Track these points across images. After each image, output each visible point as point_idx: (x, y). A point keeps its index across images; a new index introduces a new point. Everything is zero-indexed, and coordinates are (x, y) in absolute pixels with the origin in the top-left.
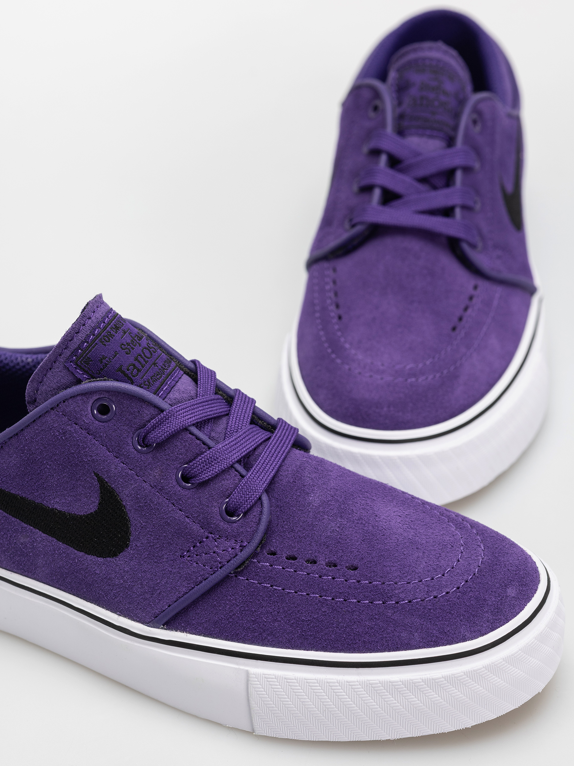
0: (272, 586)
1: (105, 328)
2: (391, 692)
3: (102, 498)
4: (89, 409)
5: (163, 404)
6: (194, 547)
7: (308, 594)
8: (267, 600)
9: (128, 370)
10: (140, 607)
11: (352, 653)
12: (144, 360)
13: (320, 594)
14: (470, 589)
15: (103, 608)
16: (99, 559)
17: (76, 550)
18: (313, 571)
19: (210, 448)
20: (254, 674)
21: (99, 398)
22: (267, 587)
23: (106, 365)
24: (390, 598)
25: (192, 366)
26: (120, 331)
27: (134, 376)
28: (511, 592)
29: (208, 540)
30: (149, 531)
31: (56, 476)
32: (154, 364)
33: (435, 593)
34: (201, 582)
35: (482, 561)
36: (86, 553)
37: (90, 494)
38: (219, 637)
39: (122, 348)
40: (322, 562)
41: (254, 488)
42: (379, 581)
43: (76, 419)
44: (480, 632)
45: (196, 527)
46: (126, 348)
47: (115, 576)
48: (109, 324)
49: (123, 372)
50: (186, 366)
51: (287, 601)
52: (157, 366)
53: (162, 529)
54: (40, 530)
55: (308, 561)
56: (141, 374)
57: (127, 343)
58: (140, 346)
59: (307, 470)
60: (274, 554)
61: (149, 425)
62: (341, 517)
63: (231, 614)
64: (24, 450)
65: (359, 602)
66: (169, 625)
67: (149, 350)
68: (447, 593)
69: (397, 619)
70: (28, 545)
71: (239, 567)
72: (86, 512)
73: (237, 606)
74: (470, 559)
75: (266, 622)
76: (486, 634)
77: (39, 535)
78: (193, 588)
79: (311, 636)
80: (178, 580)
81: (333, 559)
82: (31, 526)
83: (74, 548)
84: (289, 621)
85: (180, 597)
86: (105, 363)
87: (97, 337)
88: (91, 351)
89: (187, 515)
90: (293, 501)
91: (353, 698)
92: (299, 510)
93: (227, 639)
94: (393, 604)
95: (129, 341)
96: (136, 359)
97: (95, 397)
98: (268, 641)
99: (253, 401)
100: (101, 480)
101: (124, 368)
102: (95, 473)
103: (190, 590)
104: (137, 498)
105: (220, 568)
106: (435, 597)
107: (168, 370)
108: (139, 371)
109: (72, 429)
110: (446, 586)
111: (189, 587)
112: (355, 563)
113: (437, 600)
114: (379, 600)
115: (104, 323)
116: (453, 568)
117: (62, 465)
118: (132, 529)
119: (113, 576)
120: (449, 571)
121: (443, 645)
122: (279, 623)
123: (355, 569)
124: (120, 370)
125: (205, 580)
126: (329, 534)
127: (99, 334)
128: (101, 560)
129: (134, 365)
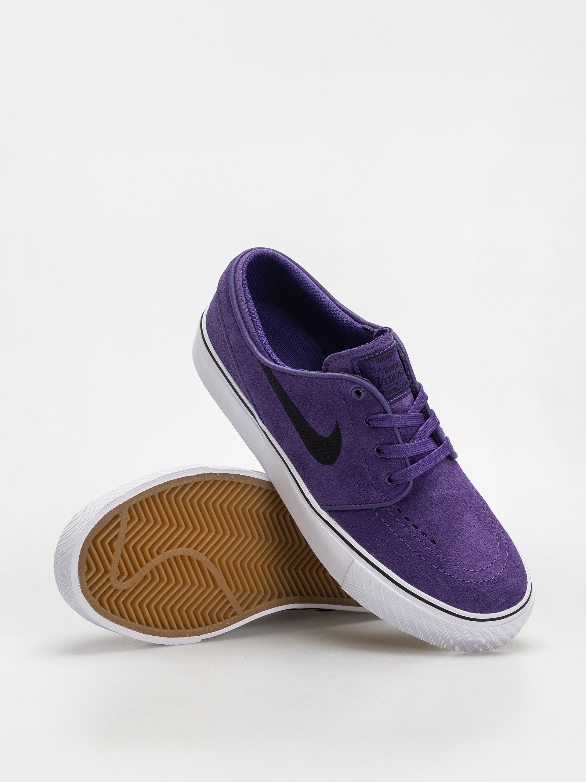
0: (389, 527)
1: (382, 354)
2: (415, 612)
3: (333, 434)
4: (351, 389)
5: (388, 408)
6: (363, 485)
7: (404, 542)
8: (383, 532)
9: (381, 381)
10: (321, 495)
11: (408, 583)
12: (393, 379)
13: (410, 545)
14: (483, 587)
15: (304, 483)
16: (315, 460)
17: (307, 448)
18: (413, 532)
19: (399, 443)
20: (356, 563)
21: (359, 387)
22: (387, 527)
23: (372, 373)
24: (442, 568)
25: (418, 389)
26: (389, 359)
27: (382, 385)
28: (502, 599)
29: (372, 486)
30: (346, 464)
31: (317, 409)
32: (397, 383)
33: (465, 579)
34: (357, 504)
35: (499, 575)
36: (311, 453)
37: (329, 428)
38: (350, 534)
39: (385, 368)
40: (420, 530)
41: (408, 476)
42: (442, 557)
43: (342, 391)
44: (474, 610)
45: (370, 477)
46: (387, 370)
47: (318, 474)
48: (386, 352)
49: (378, 381)
50: (415, 388)
51: (392, 539)
52: (398, 385)
53: (353, 467)
54: (295, 427)
55: (414, 526)
56: (386, 386)
57: (389, 367)
58: (395, 370)
59: (442, 477)
60: (400, 511)
61: (375, 416)
62: (444, 512)
63: (362, 528)
64: (309, 387)
65: (426, 561)
66: (331, 513)
67: (399, 374)
68: (471, 582)
69: (439, 580)
70: (286, 430)
71: (379, 508)
72: (322, 434)
73: (368, 526)
74: (494, 570)
75: (376, 542)
76: (477, 613)
77: (293, 429)
78: (351, 504)
79: (393, 562)
80: (346, 496)
81: (427, 532)
82: (292, 422)
83: (306, 447)
84: (387, 549)
85: (343, 505)
86: (372, 372)
87: (375, 357)
88: (368, 362)
89: (369, 468)
90: (425, 491)
91: (395, 604)
92: (425, 497)
93: (353, 537)
94: (441, 572)
95: (390, 366)
96: (389, 378)
97: (357, 386)
98: (372, 552)
99: (439, 422)
100: (337, 425)
101: (380, 379)
102: (336, 420)
103: (350, 505)
104: (350, 446)
105: (370, 503)
106: (464, 581)
107: (403, 388)
108: (387, 384)
109: (337, 394)
110: (472, 578)
111: (349, 503)
112: (436, 540)
113: (464, 582)
114: (436, 566)
115: (383, 351)
116: (482, 570)
117: (323, 406)
118: (339, 458)
119: (317, 473)
120: (479, 571)
121: (453, 606)
122: (382, 546)
123: (434, 543)
124: (378, 378)
125: (360, 504)
126: (432, 518)
127: (377, 356)
128: (316, 461)
129: (386, 380)
